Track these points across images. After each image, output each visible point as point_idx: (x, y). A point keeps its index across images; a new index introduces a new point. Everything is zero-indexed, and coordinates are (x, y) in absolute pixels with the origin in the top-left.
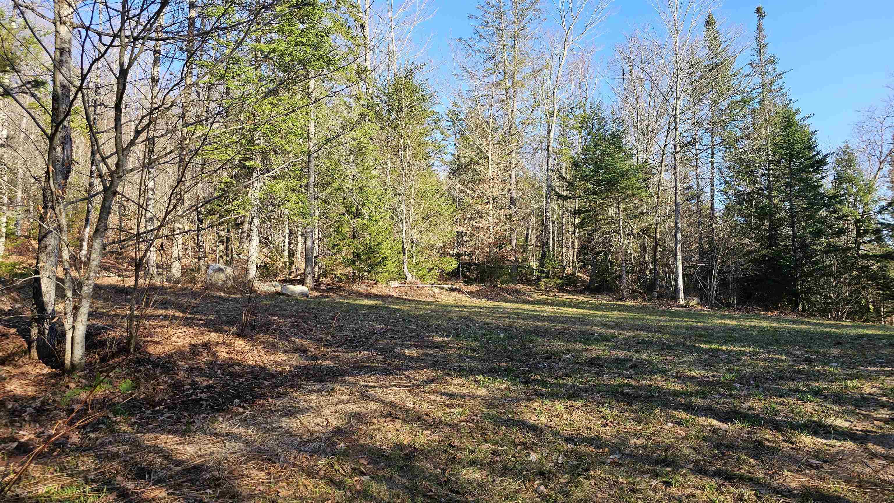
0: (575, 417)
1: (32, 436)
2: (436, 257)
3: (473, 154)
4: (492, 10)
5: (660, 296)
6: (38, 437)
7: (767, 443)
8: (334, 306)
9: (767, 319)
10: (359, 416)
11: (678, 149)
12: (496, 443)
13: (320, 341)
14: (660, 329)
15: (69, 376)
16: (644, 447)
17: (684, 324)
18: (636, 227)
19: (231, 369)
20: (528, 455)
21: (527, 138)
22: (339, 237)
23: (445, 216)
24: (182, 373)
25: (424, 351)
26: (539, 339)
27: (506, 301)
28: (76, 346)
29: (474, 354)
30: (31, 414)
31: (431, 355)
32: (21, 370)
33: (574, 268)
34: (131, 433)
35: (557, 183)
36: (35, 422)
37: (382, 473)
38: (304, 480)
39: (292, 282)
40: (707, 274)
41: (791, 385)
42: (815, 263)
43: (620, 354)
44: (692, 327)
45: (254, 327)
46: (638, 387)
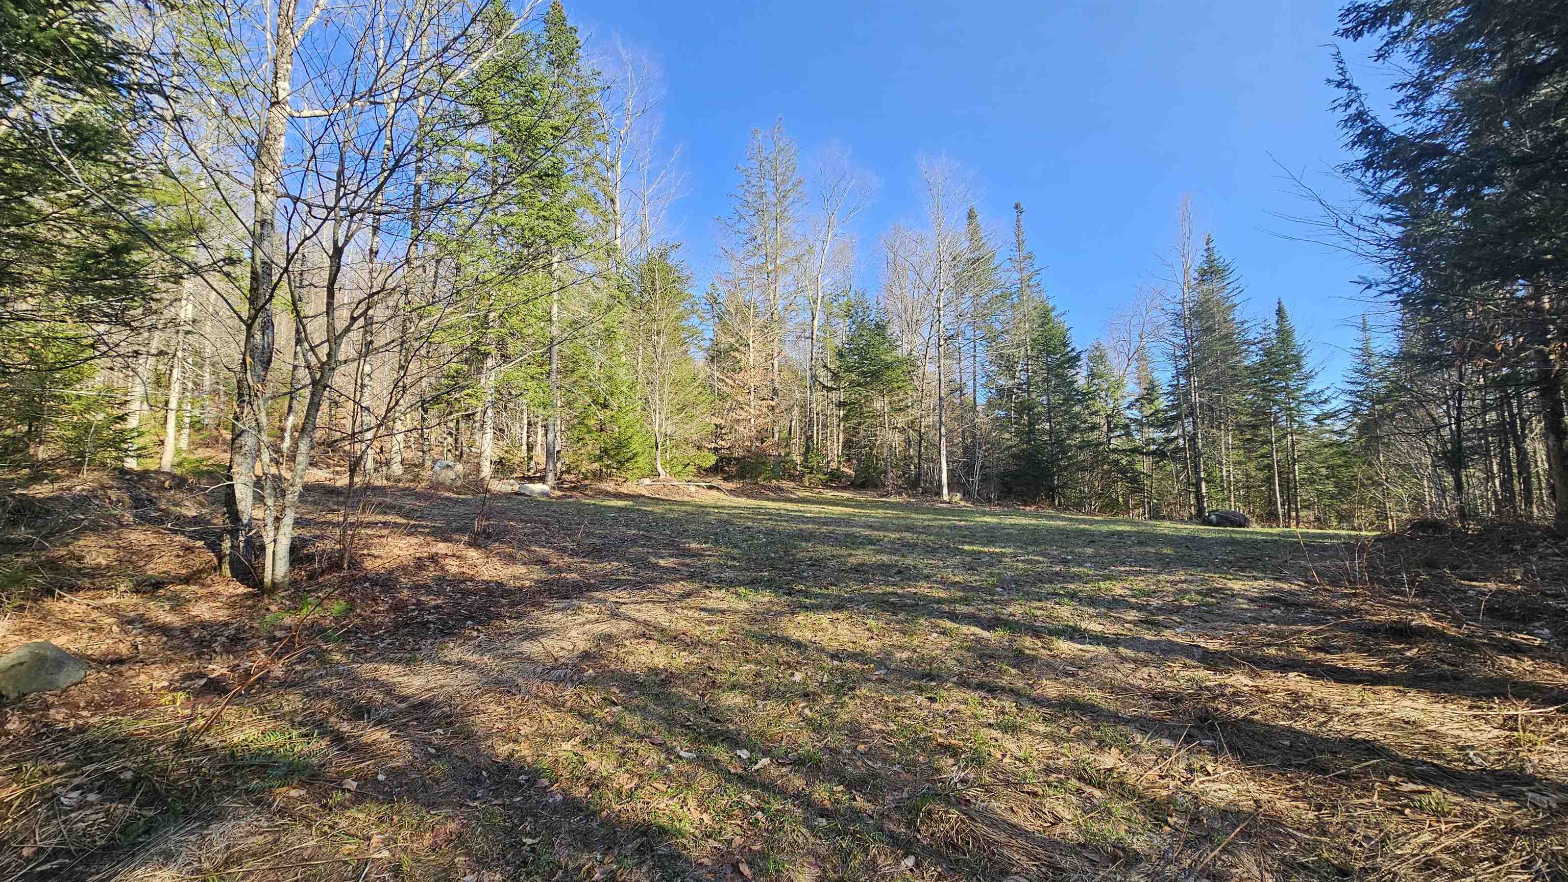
0: (840, 631)
1: (225, 671)
2: (692, 452)
3: (733, 341)
4: (753, 190)
5: (925, 492)
6: (232, 671)
7: (1027, 652)
8: (580, 509)
9: (1026, 515)
10: (609, 638)
11: (942, 342)
12: (758, 663)
13: (563, 550)
14: (926, 530)
15: (269, 598)
16: (909, 660)
17: (947, 523)
18: (901, 420)
19: (462, 586)
20: (792, 675)
21: (789, 326)
22: (585, 430)
23: (702, 408)
24: (406, 592)
25: (680, 560)
26: (804, 544)
27: (768, 500)
28: (278, 562)
29: (735, 563)
30: (223, 645)
31: (687, 565)
32: (210, 589)
33: (839, 462)
34: (345, 664)
35: (821, 372)
36: (228, 653)
37: (635, 702)
38: (550, 714)
39: (531, 480)
40: (969, 468)
41: (1048, 587)
42: (1070, 458)
43: (885, 558)
44: (955, 527)
45: (489, 536)
46: (903, 595)
